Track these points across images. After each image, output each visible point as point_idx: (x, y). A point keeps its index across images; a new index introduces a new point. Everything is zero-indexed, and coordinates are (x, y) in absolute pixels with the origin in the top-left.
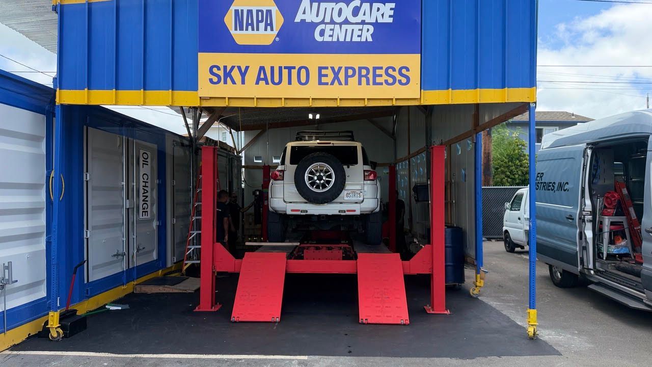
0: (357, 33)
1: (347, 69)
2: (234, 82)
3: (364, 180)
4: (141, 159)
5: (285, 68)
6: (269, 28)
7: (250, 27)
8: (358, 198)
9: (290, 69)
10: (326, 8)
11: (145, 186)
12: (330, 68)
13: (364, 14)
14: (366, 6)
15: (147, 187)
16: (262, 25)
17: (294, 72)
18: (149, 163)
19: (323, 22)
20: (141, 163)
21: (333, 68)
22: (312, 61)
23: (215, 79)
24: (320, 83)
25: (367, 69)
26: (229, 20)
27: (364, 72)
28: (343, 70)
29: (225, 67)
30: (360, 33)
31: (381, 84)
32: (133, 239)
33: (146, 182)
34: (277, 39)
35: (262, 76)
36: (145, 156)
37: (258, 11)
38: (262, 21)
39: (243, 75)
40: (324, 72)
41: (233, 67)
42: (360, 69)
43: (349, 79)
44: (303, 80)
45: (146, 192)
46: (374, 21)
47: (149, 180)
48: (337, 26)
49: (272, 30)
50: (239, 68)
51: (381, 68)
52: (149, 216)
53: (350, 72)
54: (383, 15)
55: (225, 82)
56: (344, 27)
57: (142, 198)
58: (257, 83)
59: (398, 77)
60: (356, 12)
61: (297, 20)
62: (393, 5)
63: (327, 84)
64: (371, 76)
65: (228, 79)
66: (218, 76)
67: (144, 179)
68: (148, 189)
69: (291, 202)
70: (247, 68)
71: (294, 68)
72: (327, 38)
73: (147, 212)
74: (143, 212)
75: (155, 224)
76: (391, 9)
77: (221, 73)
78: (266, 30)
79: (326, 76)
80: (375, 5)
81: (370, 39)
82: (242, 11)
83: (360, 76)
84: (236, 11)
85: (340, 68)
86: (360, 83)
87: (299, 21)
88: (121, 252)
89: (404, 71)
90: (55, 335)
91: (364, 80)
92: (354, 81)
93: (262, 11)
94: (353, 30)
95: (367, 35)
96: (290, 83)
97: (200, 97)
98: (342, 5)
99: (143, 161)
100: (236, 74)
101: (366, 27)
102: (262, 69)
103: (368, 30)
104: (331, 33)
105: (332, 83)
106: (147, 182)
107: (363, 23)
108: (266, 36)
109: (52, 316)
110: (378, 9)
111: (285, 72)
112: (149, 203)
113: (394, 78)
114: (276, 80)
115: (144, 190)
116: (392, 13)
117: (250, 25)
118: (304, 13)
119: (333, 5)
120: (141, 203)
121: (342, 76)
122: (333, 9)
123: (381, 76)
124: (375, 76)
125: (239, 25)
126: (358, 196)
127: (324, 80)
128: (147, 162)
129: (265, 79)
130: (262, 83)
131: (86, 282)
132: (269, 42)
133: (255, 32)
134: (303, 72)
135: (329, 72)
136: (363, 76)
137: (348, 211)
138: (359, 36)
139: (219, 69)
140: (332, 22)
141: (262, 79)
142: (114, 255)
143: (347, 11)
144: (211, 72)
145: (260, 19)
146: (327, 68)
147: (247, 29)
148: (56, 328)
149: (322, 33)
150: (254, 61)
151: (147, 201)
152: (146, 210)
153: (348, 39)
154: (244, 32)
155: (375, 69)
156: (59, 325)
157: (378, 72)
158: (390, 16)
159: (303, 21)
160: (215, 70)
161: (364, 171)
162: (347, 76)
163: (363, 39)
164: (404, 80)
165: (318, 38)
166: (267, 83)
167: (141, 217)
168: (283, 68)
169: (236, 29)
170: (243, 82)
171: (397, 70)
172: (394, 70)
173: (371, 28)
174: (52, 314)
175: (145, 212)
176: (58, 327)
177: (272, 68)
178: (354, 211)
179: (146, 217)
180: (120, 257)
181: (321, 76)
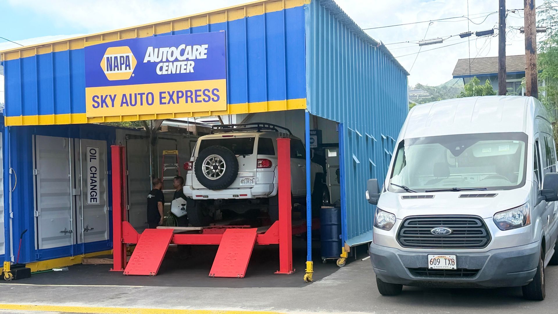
0: (183, 67)
1: (178, 92)
2: (107, 106)
3: (257, 168)
4: (89, 154)
5: (139, 94)
6: (128, 67)
7: (116, 68)
8: (251, 184)
9: (141, 94)
10: (163, 52)
11: (94, 177)
12: (167, 93)
13: (188, 54)
14: (189, 48)
15: (96, 177)
16: (124, 66)
17: (144, 97)
18: (97, 157)
19: (161, 61)
20: (88, 158)
21: (169, 93)
22: (155, 88)
23: (96, 105)
24: (161, 103)
25: (191, 92)
26: (104, 64)
27: (189, 94)
28: (175, 94)
29: (102, 96)
30: (185, 67)
31: (201, 101)
32: (80, 221)
33: (94, 174)
34: (133, 75)
35: (124, 101)
36: (93, 152)
37: (121, 57)
38: (123, 64)
39: (113, 101)
40: (163, 95)
41: (107, 96)
42: (187, 92)
43: (179, 99)
44: (150, 102)
45: (93, 181)
46: (195, 58)
47: (98, 172)
48: (171, 64)
49: (130, 69)
50: (110, 96)
51: (200, 90)
52: (98, 202)
53: (180, 95)
54: (200, 53)
55: (102, 107)
56: (175, 63)
57: (89, 187)
58: (122, 106)
59: (212, 96)
60: (182, 53)
61: (145, 61)
62: (206, 46)
63: (165, 103)
64: (193, 96)
65: (104, 104)
66: (98, 103)
67: (92, 171)
68: (97, 180)
69: (198, 189)
70: (115, 96)
71: (144, 94)
72: (164, 72)
73: (96, 198)
74: (91, 198)
75: (106, 209)
76: (205, 49)
77: (99, 100)
78: (126, 69)
79: (165, 98)
80: (195, 47)
81: (192, 71)
82: (111, 57)
83: (187, 97)
84: (108, 58)
85: (173, 92)
86: (187, 102)
87: (147, 62)
88: (68, 229)
89: (215, 92)
90: (8, 277)
91: (189, 99)
92: (182, 100)
93: (123, 57)
94: (181, 65)
95: (190, 69)
96: (142, 104)
97: (88, 118)
98: (173, 49)
99: (90, 156)
100: (108, 101)
101: (189, 62)
102: (124, 95)
103: (191, 65)
104: (167, 68)
105: (169, 103)
106: (96, 174)
107: (187, 60)
108: (126, 73)
109: (6, 264)
110: (197, 50)
111: (139, 97)
112: (98, 191)
113: (209, 97)
114: (133, 103)
115: (92, 180)
116: (206, 51)
117: (116, 66)
118: (149, 56)
119: (167, 49)
120: (89, 191)
121: (175, 97)
122: (168, 52)
123: (200, 96)
124: (196, 96)
125: (110, 68)
126: (251, 182)
127: (163, 101)
128: (96, 156)
129: (126, 103)
130: (125, 105)
131: (36, 249)
132: (128, 77)
133: (120, 71)
134: (150, 96)
135: (166, 95)
136: (189, 97)
137: (241, 195)
138: (185, 69)
139: (98, 98)
140: (168, 61)
141: (124, 103)
142: (62, 232)
143: (177, 53)
144: (94, 100)
145: (122, 62)
146: (165, 93)
147: (114, 70)
148: (8, 272)
149: (161, 69)
150: (119, 91)
151: (96, 189)
152: (94, 197)
153: (178, 72)
154: (113, 72)
155: (196, 91)
156: (10, 271)
157: (198, 93)
158: (205, 54)
159: (149, 61)
160: (96, 99)
161: (258, 160)
162: (178, 98)
163: (188, 72)
164: (216, 98)
165: (159, 72)
166: (128, 105)
167: (89, 202)
168: (137, 94)
169: (108, 70)
170: (113, 106)
171: (211, 91)
172: (209, 91)
173: (193, 63)
174: (5, 263)
175: (94, 199)
176: (10, 272)
177: (131, 95)
178: (246, 195)
179: (95, 203)
180: (68, 234)
181: (161, 98)
